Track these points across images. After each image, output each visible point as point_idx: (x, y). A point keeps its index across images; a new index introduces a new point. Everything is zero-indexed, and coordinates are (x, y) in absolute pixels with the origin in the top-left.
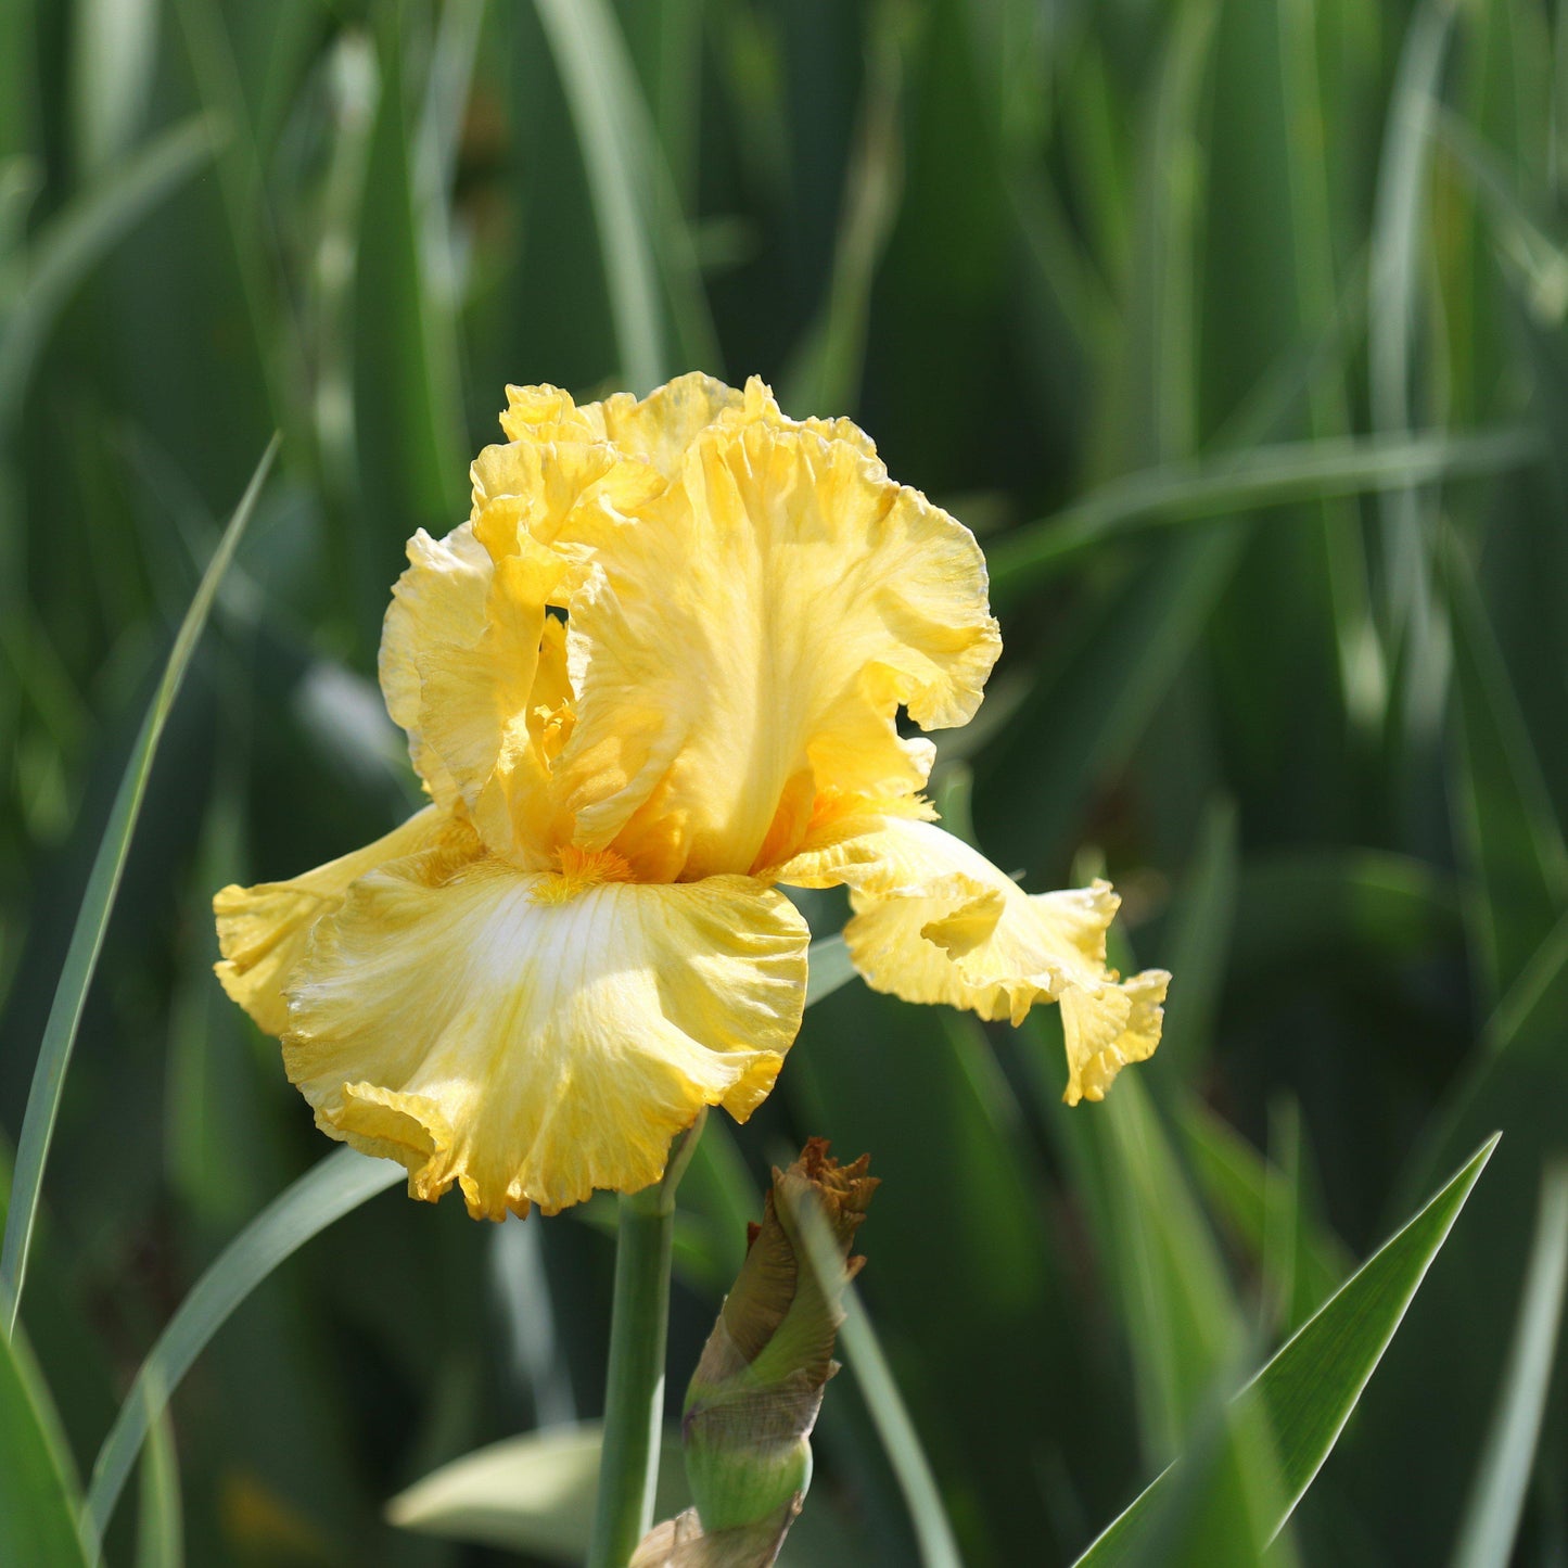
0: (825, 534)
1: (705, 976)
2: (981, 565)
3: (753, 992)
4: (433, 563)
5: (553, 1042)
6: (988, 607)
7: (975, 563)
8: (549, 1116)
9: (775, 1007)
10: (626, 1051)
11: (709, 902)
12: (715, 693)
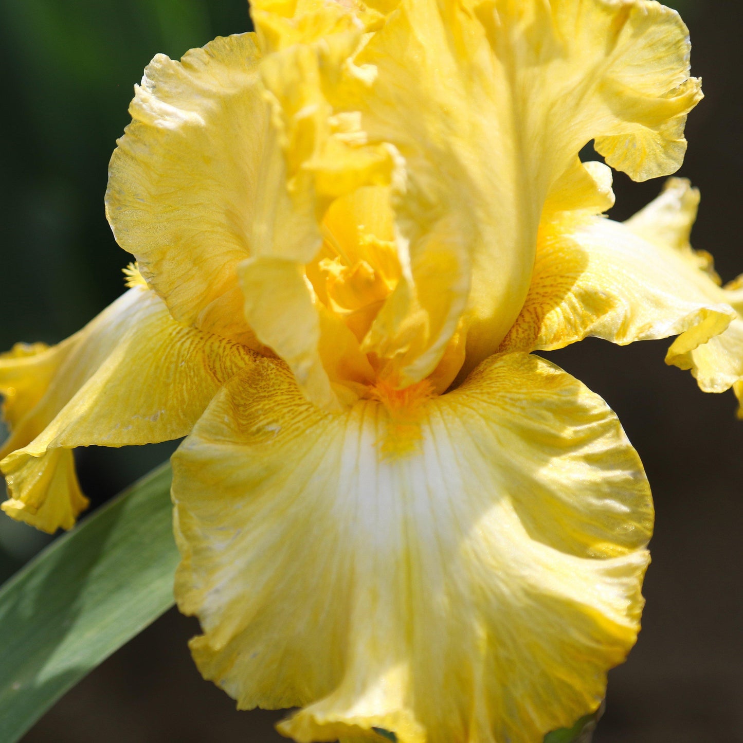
0: (560, 52)
1: (554, 487)
2: (685, 37)
3: (597, 490)
4: (160, 121)
5: (456, 598)
6: (689, 68)
7: (681, 37)
8: (479, 674)
9: (623, 501)
10: (528, 594)
11: (523, 408)
12: (480, 214)
